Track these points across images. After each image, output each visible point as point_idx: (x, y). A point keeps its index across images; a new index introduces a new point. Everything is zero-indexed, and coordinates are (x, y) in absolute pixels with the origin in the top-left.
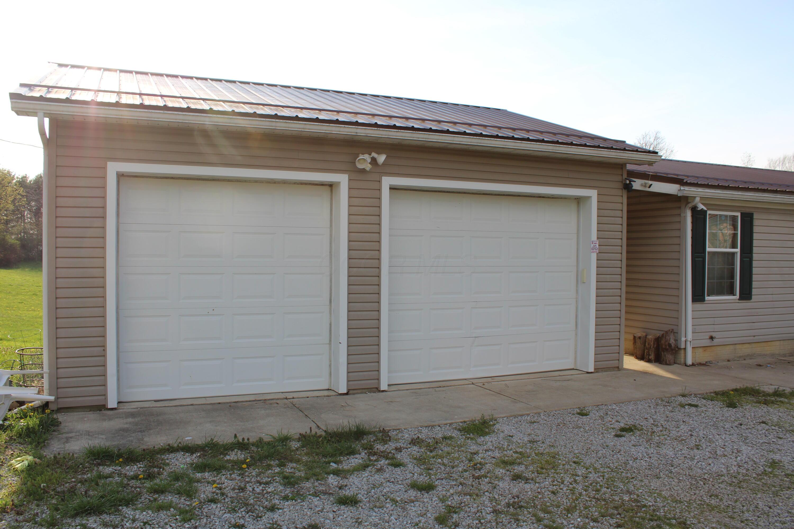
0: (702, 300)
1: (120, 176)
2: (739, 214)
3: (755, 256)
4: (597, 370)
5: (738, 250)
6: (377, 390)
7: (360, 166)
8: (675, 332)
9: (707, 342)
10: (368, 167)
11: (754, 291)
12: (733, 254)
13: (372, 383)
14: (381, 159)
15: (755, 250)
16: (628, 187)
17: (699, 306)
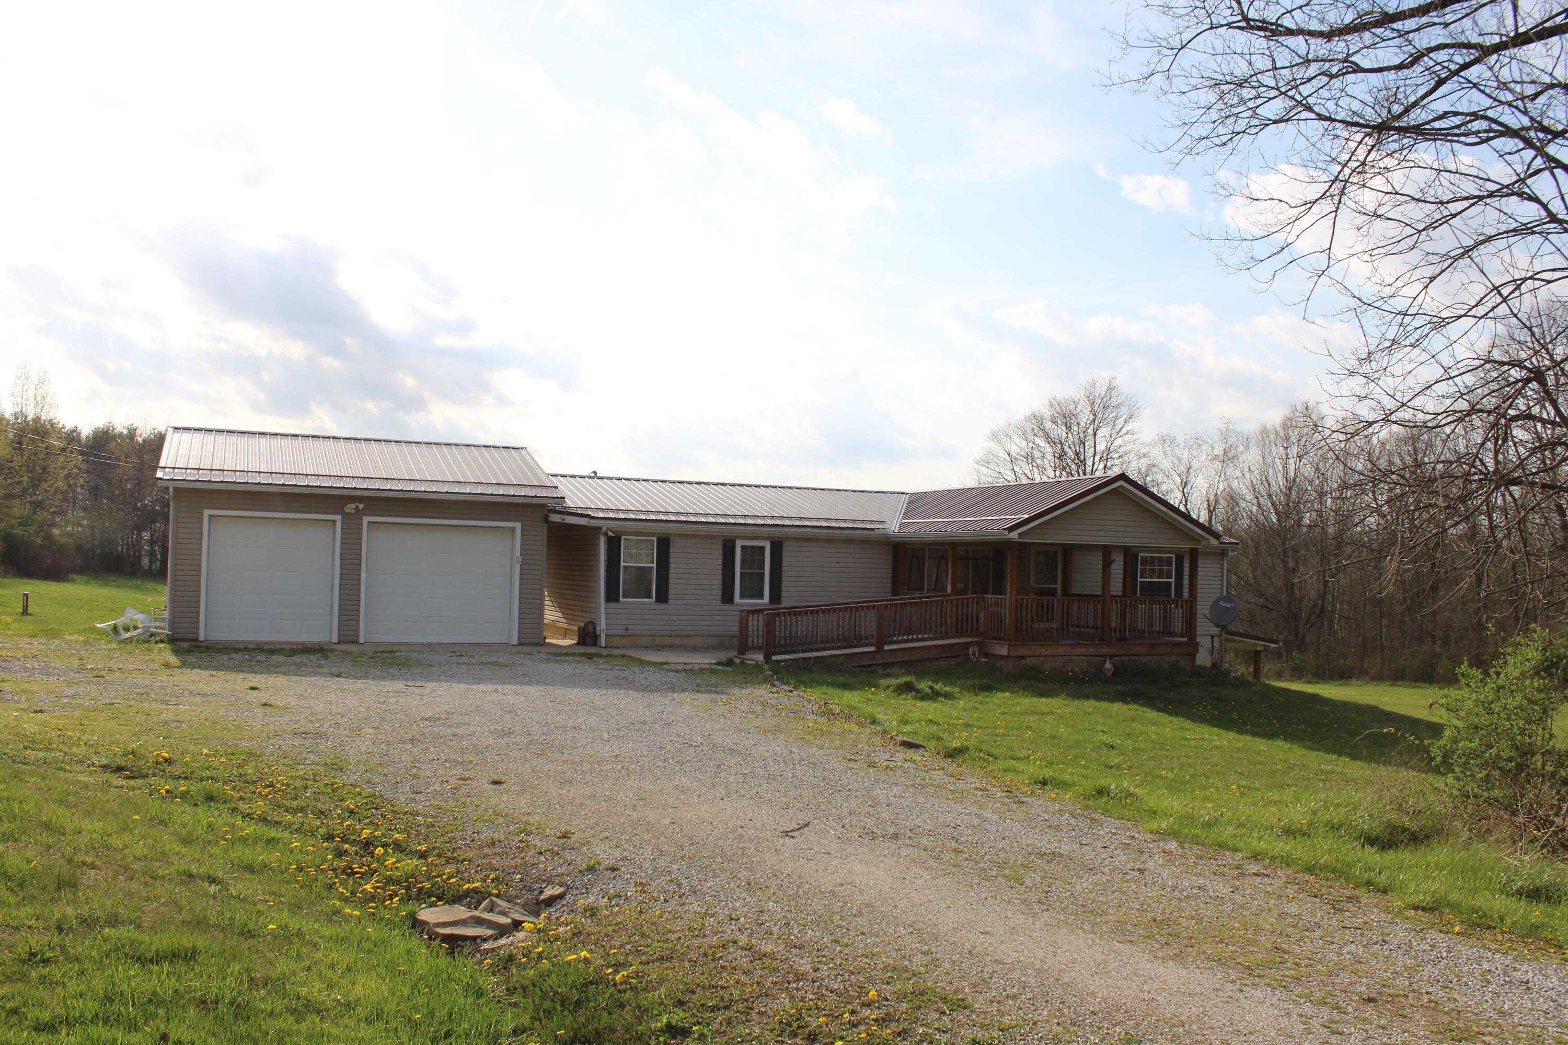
0: (617, 600)
1: (211, 516)
2: (655, 539)
3: (671, 570)
4: (520, 644)
5: (655, 565)
6: (356, 642)
7: (347, 511)
8: (593, 624)
9: (624, 632)
10: (353, 511)
11: (670, 597)
12: (651, 568)
13: (354, 638)
14: (361, 506)
15: (671, 565)
16: (546, 520)
17: (613, 605)
